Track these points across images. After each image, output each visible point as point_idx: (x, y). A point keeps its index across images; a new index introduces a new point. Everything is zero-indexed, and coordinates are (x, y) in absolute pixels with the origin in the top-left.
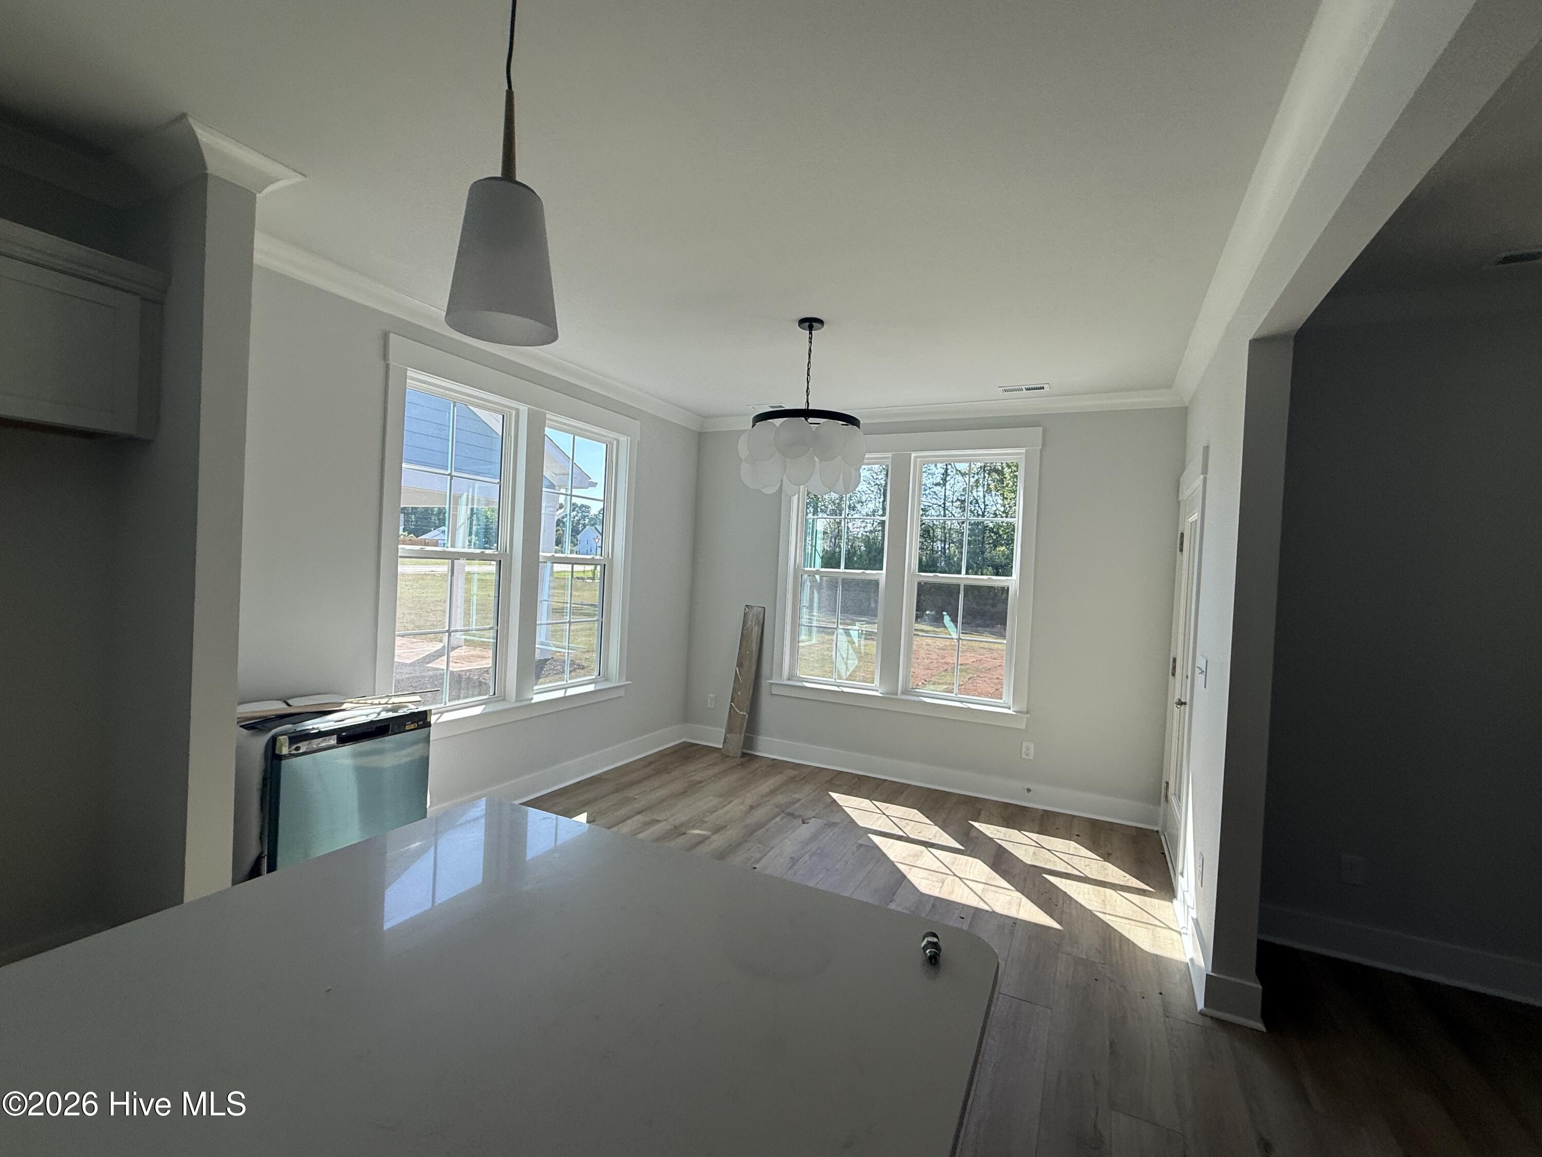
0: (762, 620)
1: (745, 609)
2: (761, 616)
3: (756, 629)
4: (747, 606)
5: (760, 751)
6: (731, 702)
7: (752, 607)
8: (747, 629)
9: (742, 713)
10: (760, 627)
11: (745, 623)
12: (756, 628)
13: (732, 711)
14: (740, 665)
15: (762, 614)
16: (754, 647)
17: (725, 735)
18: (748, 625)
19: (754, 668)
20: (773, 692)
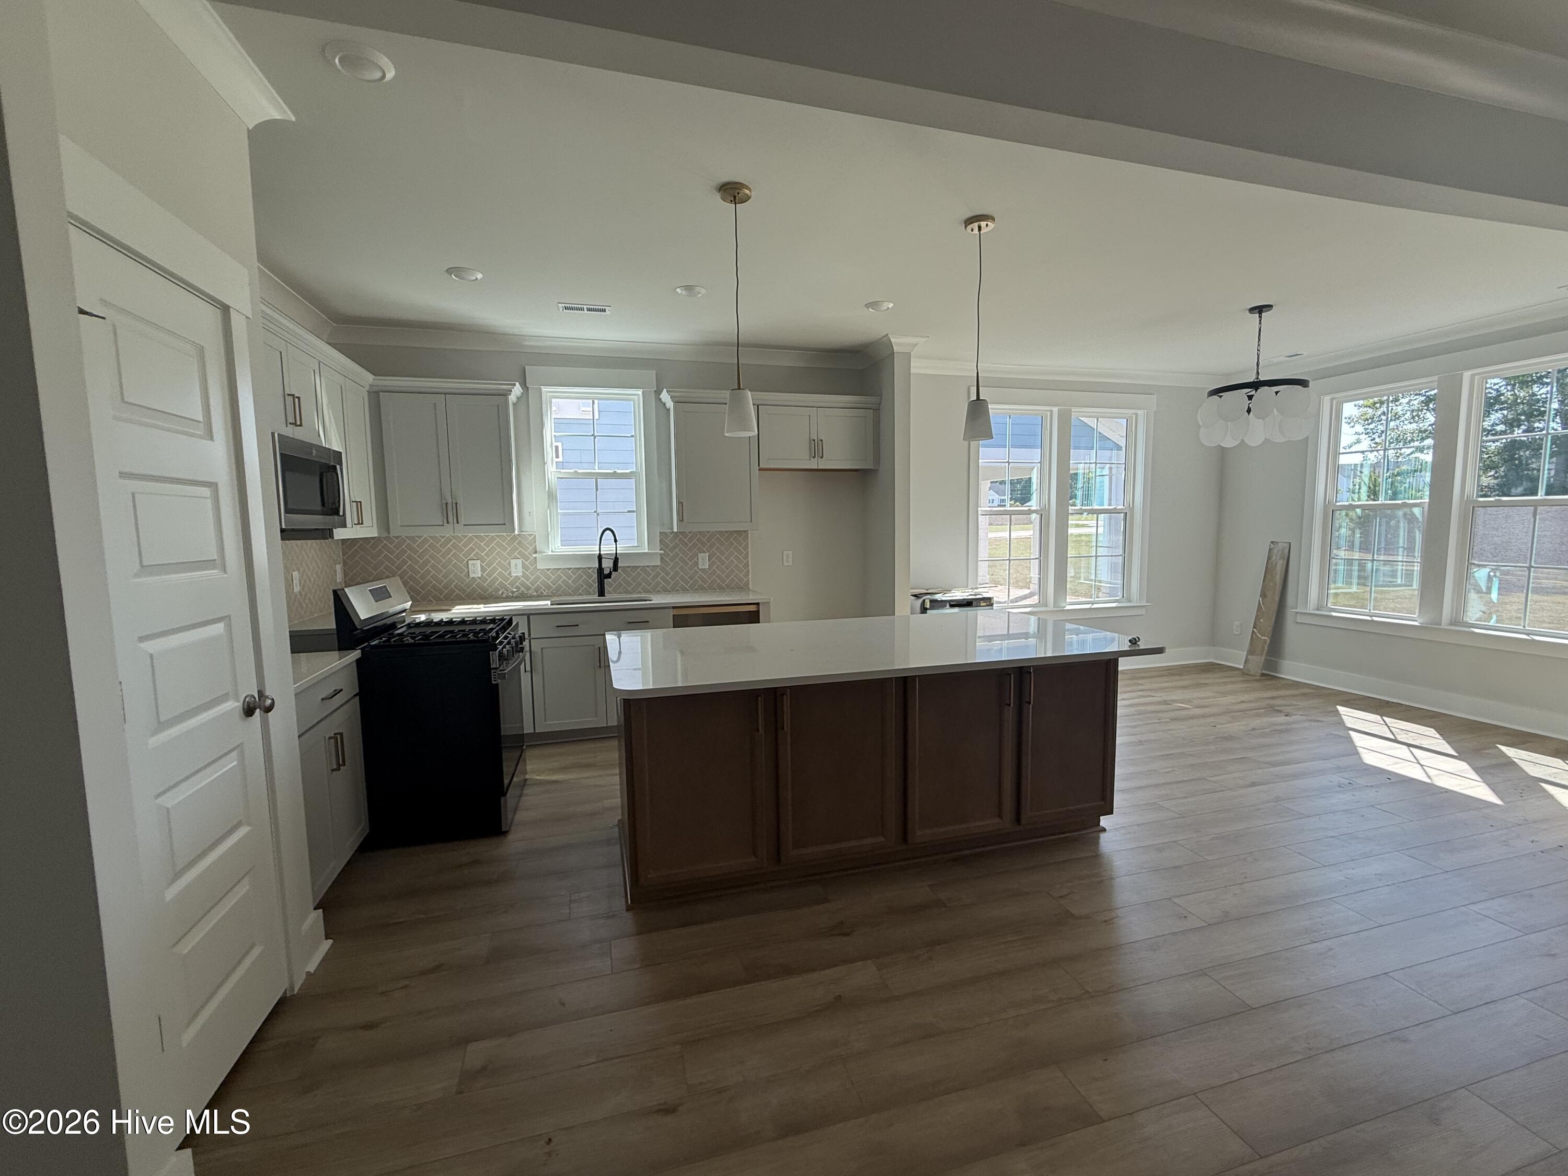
0: (1287, 554)
1: (1270, 545)
2: (1287, 551)
3: (1280, 564)
4: (1272, 542)
5: (1281, 673)
6: (1254, 628)
7: (1277, 543)
8: (1272, 563)
9: (1263, 638)
10: (1285, 561)
11: (1269, 558)
12: (1281, 562)
13: (1254, 636)
14: (1263, 595)
15: (1288, 549)
16: (1278, 578)
17: (1247, 657)
18: (1273, 559)
19: (1277, 599)
20: (1298, 621)
